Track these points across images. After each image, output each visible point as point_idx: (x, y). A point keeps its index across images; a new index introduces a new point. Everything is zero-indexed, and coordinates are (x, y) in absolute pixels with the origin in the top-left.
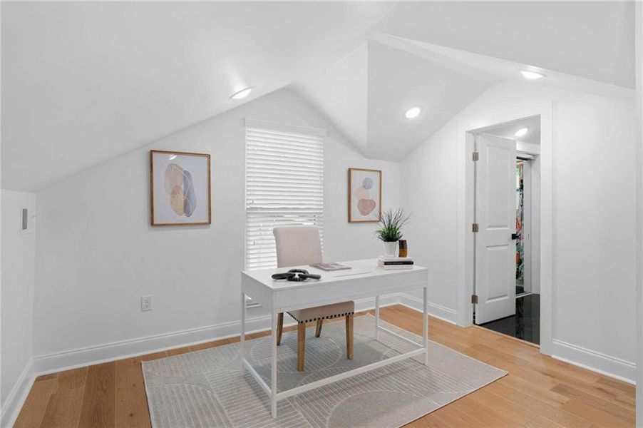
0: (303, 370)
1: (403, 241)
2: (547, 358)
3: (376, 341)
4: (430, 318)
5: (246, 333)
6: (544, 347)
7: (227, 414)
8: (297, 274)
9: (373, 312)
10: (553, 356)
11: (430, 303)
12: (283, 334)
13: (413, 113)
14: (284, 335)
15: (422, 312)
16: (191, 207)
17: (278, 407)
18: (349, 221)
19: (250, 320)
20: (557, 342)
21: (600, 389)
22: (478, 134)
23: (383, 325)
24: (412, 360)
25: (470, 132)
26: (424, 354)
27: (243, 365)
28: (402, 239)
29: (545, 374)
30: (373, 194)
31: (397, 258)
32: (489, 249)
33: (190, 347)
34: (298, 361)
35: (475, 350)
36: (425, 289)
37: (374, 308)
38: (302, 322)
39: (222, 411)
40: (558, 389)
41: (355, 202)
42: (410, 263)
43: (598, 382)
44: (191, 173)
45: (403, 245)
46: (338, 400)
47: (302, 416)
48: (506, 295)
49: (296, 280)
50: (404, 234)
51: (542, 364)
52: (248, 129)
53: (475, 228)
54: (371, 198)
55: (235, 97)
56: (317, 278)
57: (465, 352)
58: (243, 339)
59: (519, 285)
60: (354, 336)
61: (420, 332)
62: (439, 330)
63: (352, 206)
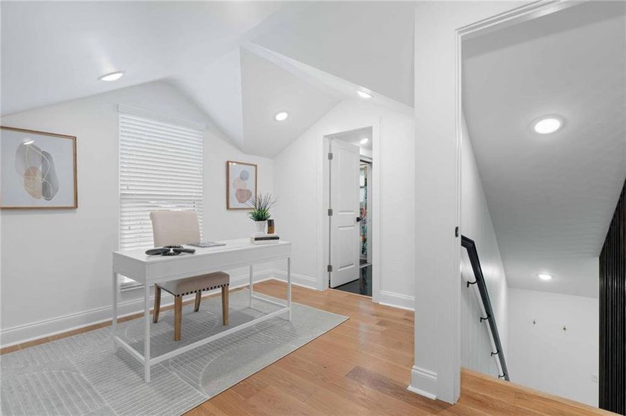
0: (180, 340)
1: (270, 220)
2: (377, 305)
3: (250, 308)
4: (294, 287)
5: (118, 317)
6: (375, 298)
7: (95, 388)
8: (172, 249)
9: (248, 287)
10: (380, 303)
11: (292, 274)
12: (160, 313)
13: (282, 117)
14: (162, 315)
15: (287, 282)
16: (51, 190)
17: (151, 373)
18: (228, 208)
19: (122, 304)
20: (384, 292)
21: (406, 319)
22: (332, 139)
23: (256, 295)
24: (279, 318)
25: (326, 136)
26: (288, 312)
27: (116, 343)
28: (269, 219)
29: (373, 315)
30: (250, 185)
31: (266, 235)
32: (341, 229)
33: (50, 337)
34: (175, 334)
35: (330, 306)
36: (289, 259)
37: (248, 284)
38: (178, 296)
39: (89, 386)
40: (381, 323)
41: (233, 191)
42: (277, 238)
43: (406, 315)
44: (52, 155)
45: (271, 223)
46: (212, 358)
47: (177, 376)
48: (352, 265)
49: (171, 255)
50: (272, 214)
51: (372, 309)
52: (121, 115)
53: (330, 213)
54: (247, 189)
55: (105, 79)
56: (192, 252)
57: (321, 308)
58: (115, 323)
59: (362, 258)
60: (229, 306)
61: (286, 297)
62: (300, 295)
63: (230, 196)
